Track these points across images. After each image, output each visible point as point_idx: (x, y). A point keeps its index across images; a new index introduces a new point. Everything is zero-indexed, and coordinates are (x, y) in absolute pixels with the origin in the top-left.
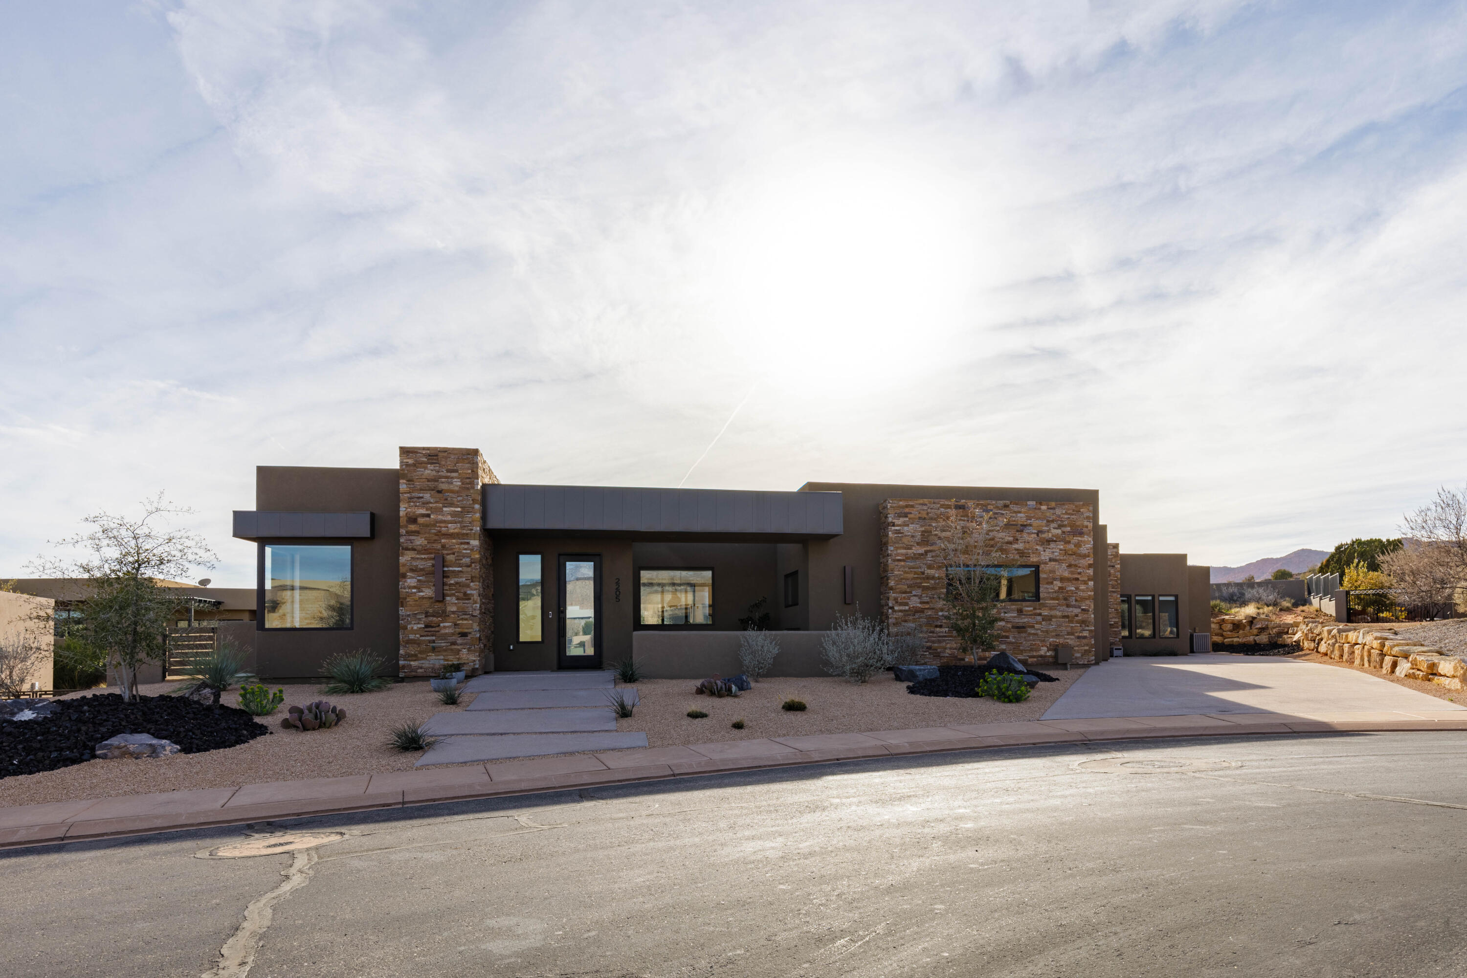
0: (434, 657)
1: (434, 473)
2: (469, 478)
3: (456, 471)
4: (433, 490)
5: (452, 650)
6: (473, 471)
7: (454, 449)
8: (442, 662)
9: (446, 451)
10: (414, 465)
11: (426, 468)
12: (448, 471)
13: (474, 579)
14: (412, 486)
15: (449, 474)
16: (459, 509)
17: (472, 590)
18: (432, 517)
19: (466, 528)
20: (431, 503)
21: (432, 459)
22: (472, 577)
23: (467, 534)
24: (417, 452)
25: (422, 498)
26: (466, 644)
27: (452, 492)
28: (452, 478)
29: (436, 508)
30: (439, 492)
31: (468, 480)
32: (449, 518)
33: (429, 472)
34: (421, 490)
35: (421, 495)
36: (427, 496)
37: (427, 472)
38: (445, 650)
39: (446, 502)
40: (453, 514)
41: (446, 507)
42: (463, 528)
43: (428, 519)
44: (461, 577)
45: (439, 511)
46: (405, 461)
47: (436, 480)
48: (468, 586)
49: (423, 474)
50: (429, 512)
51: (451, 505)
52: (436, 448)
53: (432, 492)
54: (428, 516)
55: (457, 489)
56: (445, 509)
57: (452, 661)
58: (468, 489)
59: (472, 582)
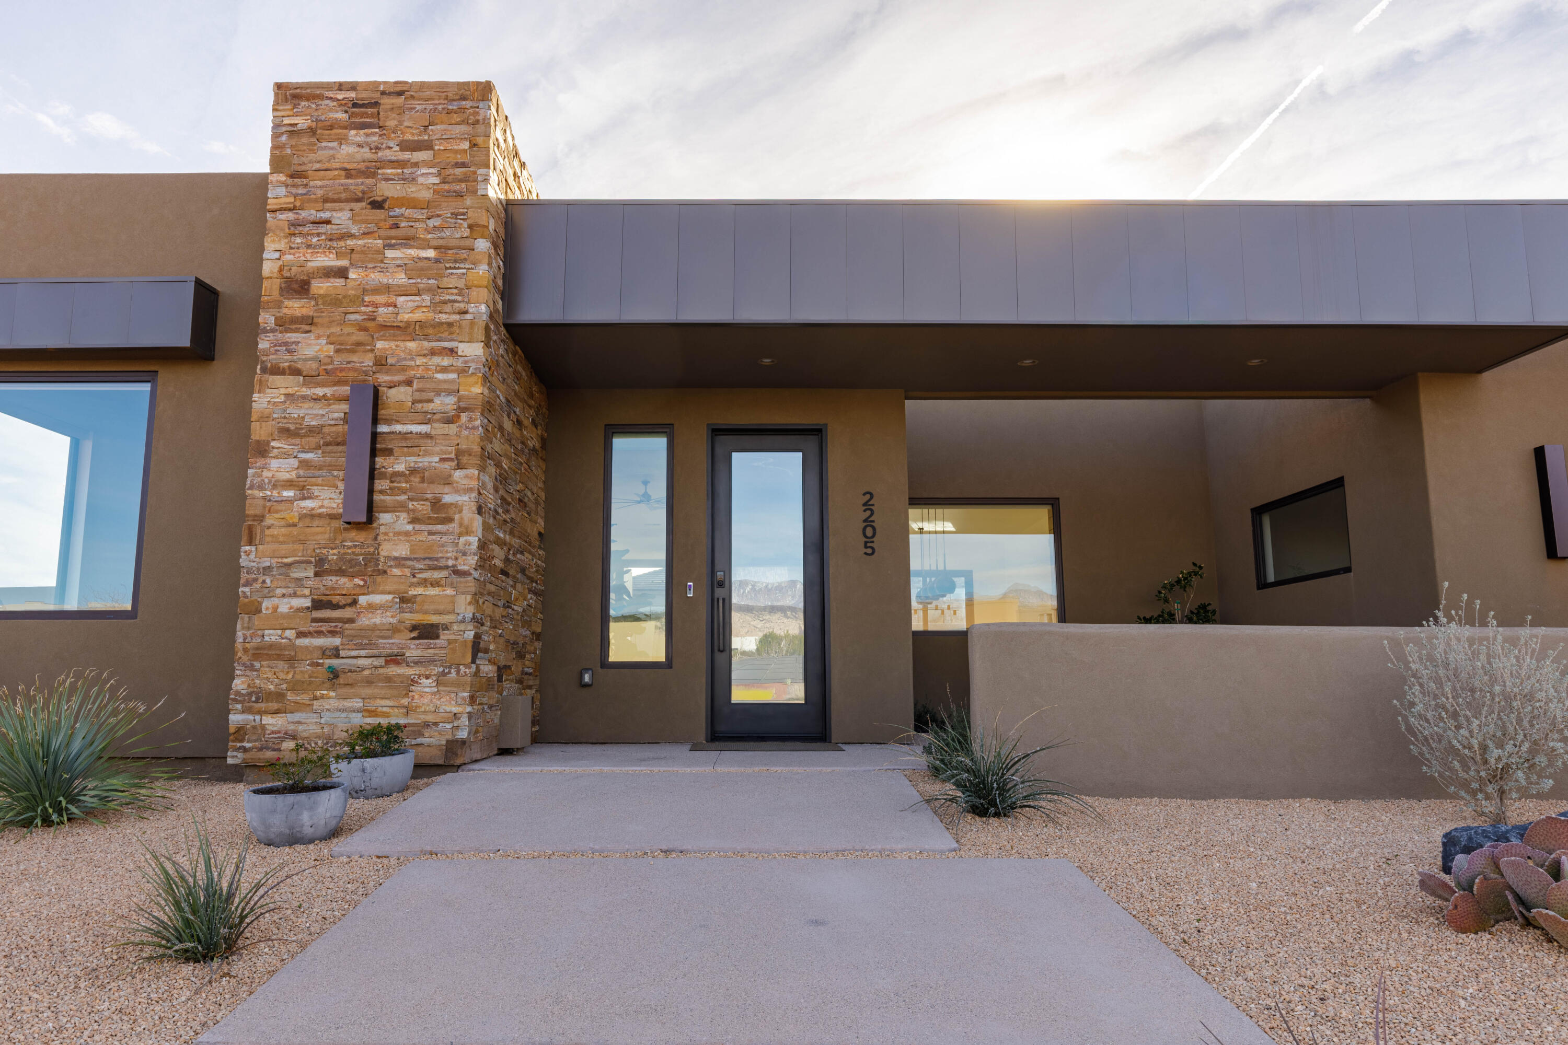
0: (334, 703)
1: (366, 153)
2: (463, 165)
3: (428, 146)
4: (359, 200)
5: (389, 679)
6: (474, 145)
7: (423, 86)
8: (358, 720)
9: (400, 93)
10: (312, 131)
11: (342, 140)
12: (406, 146)
13: (465, 459)
14: (301, 191)
15: (406, 155)
16: (431, 253)
17: (457, 492)
18: (352, 275)
19: (448, 308)
20: (351, 236)
21: (362, 115)
22: (459, 453)
23: (450, 325)
24: (321, 97)
25: (328, 222)
26: (432, 661)
27: (412, 203)
28: (416, 165)
29: (364, 251)
30: (377, 205)
31: (459, 171)
32: (401, 278)
33: (351, 149)
34: (326, 200)
35: (325, 215)
36: (342, 218)
37: (347, 150)
38: (369, 682)
39: (394, 232)
40: (414, 268)
41: (391, 247)
42: (436, 306)
43: (341, 282)
44: (427, 453)
45: (376, 260)
46: (287, 121)
47: (369, 171)
48: (447, 481)
49: (333, 157)
50: (344, 263)
51: (409, 241)
52: (373, 86)
53: (357, 206)
54: (342, 273)
55: (426, 195)
56: (390, 253)
57: (386, 715)
58: (459, 195)
59: (459, 467)
